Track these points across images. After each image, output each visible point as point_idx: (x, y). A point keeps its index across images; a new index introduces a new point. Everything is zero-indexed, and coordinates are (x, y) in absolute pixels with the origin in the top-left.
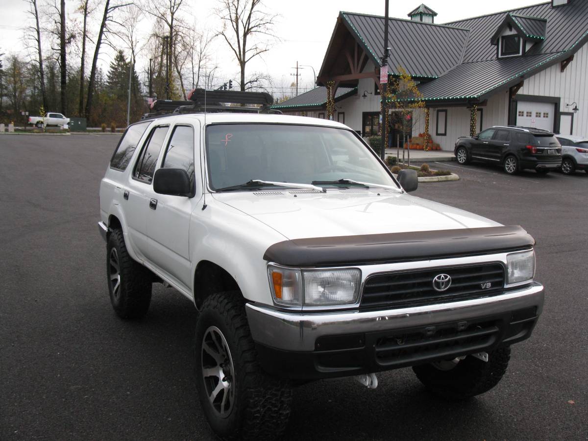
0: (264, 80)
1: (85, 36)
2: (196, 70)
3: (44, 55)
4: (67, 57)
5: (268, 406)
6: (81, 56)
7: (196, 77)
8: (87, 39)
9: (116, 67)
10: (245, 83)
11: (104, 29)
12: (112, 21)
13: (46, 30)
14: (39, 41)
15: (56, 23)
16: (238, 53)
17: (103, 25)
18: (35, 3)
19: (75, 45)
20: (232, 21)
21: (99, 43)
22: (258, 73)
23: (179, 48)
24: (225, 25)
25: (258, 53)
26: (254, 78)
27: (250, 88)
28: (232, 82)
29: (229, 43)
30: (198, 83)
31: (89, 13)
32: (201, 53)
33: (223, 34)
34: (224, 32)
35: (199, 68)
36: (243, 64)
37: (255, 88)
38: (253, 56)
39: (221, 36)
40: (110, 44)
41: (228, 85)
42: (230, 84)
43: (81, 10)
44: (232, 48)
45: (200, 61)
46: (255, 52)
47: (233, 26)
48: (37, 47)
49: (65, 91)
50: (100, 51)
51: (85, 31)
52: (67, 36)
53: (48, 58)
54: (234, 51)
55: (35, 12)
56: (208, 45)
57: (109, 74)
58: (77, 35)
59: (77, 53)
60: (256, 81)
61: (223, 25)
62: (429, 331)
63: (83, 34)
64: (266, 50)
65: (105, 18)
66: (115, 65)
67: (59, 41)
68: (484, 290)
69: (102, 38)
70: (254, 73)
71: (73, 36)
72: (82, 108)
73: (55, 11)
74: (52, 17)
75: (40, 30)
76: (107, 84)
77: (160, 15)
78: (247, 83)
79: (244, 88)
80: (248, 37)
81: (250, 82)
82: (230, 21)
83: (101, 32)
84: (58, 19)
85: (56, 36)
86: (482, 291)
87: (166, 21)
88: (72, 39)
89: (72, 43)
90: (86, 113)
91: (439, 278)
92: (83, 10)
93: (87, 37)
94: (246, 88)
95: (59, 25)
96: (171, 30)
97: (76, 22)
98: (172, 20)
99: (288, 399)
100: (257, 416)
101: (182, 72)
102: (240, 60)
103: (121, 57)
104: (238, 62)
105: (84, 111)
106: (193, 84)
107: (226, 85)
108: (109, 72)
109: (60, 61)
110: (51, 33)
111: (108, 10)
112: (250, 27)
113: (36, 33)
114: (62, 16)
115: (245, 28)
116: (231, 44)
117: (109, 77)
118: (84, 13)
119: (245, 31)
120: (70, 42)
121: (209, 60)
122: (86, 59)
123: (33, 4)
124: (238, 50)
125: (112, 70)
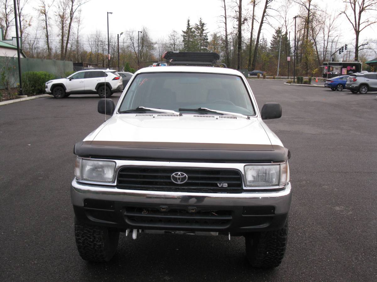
0: (373, 44)
1: (253, 19)
2: (326, 38)
3: (229, 32)
4: (242, 32)
5: (86, 237)
6: (251, 31)
7: (326, 43)
8: (254, 20)
9: (276, 37)
10: (359, 46)
11: (265, 14)
12: (270, 8)
13: (230, 16)
14: (226, 24)
15: (236, 12)
16: (354, 26)
17: (265, 12)
18: (224, 1)
19: (247, 25)
20: (351, 3)
21: (262, 23)
22: (368, 39)
23: (314, 24)
24: (346, 7)
25: (369, 25)
26: (366, 42)
27: (362, 49)
28: (347, 45)
29: (349, 19)
30: (327, 47)
31: (256, 4)
32: (330, 27)
33: (345, 13)
34: (345, 11)
35: (328, 36)
36: (357, 32)
37: (366, 49)
38: (366, 27)
39: (343, 14)
40: (268, 23)
41: (344, 47)
42: (346, 47)
43: (252, 3)
44: (350, 22)
45: (329, 32)
46: (367, 24)
47: (352, 7)
48: (225, 27)
49: (240, 53)
50: (262, 28)
51: (253, 16)
52: (242, 20)
53: (231, 33)
54: (352, 24)
55: (224, 6)
56: (335, 21)
57: (271, 42)
58: (248, 19)
59: (248, 29)
60: (367, 44)
61: (345, 7)
62: (163, 209)
63: (252, 17)
64: (375, 22)
65: (266, 7)
66: (276, 36)
67: (237, 23)
68: (220, 188)
69: (264, 20)
70: (365, 39)
71: (246, 20)
72: (250, 63)
73: (236, 4)
74: (234, 9)
75: (227, 17)
76: (270, 48)
77: (302, 3)
78: (360, 46)
79: (358, 49)
80: (363, 13)
81: (362, 45)
82: (350, 3)
83: (263, 16)
84: (238, 9)
85: (236, 20)
86: (218, 188)
87: (306, 7)
88: (245, 21)
89: (245, 24)
90: (252, 66)
91: (176, 174)
92: (253, 3)
93: (255, 19)
94: (359, 49)
95: (238, 13)
96: (309, 12)
97: (248, 11)
98: (309, 6)
99: (99, 236)
100: (80, 242)
101: (317, 39)
102: (355, 30)
103: (279, 32)
104: (354, 31)
105: (251, 65)
106: (324, 47)
107: (343, 48)
108: (271, 41)
109: (238, 35)
110: (233, 18)
111: (268, 2)
112: (364, 6)
113: (224, 18)
114: (240, 7)
115: (360, 8)
116: (350, 20)
117: (271, 44)
118: (253, 5)
119: (360, 9)
120: (244, 23)
121: (336, 31)
122: (253, 33)
123: (223, 2)
124: (355, 23)
125: (273, 39)
